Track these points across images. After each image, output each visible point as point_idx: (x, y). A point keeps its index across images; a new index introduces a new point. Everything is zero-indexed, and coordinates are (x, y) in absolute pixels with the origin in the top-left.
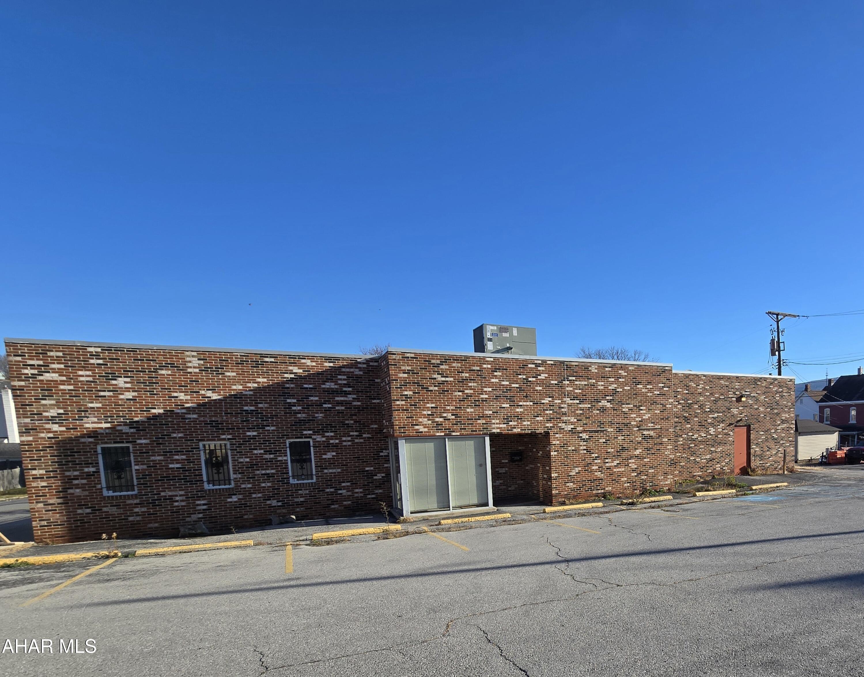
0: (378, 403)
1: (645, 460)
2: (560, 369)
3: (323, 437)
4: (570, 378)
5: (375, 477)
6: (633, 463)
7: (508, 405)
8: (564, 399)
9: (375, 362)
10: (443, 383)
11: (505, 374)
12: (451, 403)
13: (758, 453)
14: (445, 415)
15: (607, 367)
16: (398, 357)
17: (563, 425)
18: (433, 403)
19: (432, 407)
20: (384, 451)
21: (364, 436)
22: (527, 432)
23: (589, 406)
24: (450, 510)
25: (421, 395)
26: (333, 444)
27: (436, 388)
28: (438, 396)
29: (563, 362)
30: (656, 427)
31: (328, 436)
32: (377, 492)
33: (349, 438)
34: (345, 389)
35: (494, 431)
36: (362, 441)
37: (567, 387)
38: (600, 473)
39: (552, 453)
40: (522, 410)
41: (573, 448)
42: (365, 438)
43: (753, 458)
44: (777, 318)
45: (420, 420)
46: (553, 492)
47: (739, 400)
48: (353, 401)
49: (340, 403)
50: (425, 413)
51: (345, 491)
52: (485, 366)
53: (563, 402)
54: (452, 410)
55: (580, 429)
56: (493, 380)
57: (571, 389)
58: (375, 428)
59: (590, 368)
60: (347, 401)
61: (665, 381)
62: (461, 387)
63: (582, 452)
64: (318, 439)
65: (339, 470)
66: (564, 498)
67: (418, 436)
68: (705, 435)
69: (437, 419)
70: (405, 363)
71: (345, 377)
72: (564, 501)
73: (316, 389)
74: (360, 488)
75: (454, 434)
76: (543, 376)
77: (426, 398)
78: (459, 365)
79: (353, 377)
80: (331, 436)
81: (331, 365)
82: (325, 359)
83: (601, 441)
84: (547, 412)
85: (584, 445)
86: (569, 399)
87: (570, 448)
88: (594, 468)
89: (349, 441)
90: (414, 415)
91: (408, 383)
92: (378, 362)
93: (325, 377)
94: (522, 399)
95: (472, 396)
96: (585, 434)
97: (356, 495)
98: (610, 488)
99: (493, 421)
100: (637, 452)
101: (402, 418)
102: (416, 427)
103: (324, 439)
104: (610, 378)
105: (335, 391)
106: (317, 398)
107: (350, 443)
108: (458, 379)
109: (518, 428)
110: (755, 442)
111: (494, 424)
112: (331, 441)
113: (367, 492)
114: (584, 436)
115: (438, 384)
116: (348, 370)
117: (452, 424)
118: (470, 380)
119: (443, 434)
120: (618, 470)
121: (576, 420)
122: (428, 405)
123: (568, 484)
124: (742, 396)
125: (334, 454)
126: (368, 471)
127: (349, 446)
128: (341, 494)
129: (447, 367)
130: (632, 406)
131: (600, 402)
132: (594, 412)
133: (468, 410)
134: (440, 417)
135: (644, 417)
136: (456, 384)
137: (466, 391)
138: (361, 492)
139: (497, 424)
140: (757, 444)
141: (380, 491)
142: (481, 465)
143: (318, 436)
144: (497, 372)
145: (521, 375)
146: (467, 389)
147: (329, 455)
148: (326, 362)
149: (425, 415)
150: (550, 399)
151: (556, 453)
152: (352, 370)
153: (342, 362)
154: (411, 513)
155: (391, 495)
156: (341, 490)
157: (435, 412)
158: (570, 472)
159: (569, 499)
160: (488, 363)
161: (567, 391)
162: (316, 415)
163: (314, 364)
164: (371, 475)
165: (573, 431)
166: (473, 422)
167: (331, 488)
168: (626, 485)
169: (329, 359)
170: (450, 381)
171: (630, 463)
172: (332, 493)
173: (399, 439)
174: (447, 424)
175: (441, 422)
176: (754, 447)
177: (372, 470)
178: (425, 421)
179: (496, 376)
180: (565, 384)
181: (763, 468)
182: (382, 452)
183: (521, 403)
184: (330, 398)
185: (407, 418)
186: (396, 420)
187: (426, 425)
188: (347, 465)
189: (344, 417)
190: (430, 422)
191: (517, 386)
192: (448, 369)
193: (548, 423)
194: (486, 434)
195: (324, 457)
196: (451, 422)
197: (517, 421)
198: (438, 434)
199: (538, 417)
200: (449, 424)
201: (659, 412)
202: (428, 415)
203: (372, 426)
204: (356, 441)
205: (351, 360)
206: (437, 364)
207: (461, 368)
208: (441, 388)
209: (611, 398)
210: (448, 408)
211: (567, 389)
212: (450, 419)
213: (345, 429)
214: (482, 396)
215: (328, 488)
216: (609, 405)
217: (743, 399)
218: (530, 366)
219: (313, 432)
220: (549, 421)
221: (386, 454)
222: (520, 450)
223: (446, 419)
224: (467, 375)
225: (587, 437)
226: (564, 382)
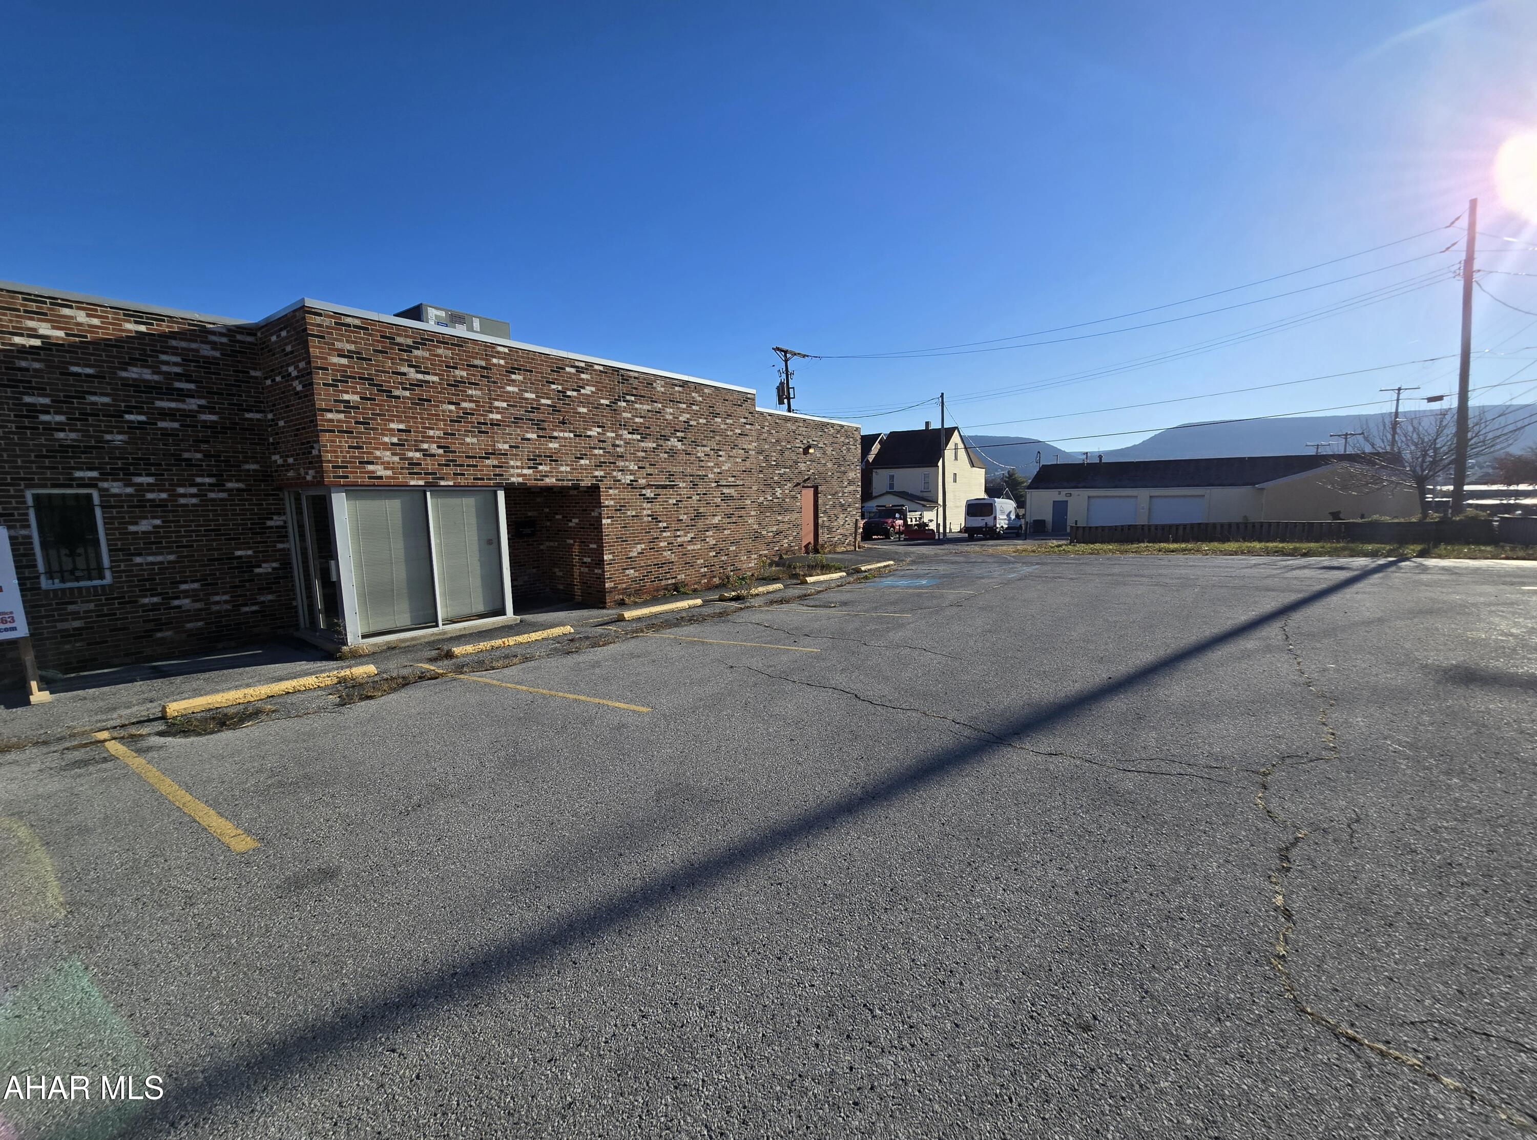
0: (258, 420)
1: (726, 532)
2: (613, 381)
3: (126, 485)
4: (628, 398)
5: (257, 570)
6: (712, 536)
7: (534, 436)
8: (620, 432)
9: (249, 334)
10: (420, 384)
11: (530, 379)
12: (435, 424)
13: (827, 524)
14: (425, 446)
15: (676, 386)
16: (327, 322)
17: (619, 475)
18: (402, 422)
19: (399, 430)
20: (275, 517)
21: (230, 485)
22: (565, 483)
23: (654, 445)
24: (437, 626)
25: (377, 405)
26: (153, 500)
27: (407, 393)
28: (410, 408)
29: (616, 370)
30: (738, 483)
31: (141, 484)
32: (263, 599)
33: (194, 490)
34: (178, 385)
35: (513, 479)
36: (223, 495)
37: (624, 412)
38: (669, 552)
39: (604, 521)
40: (556, 445)
41: (634, 513)
42: (232, 490)
43: (820, 531)
44: (785, 356)
45: (378, 453)
46: (607, 585)
47: (806, 451)
48: (198, 412)
49: (169, 415)
50: (386, 439)
51: (187, 601)
52: (495, 361)
53: (619, 437)
54: (439, 438)
55: (642, 482)
56: (509, 389)
57: (629, 415)
58: (254, 470)
59: (654, 384)
60: (185, 410)
61: (747, 415)
62: (453, 395)
63: (646, 519)
64: (115, 491)
65: (172, 557)
66: (622, 594)
67: (374, 485)
68: (771, 498)
69: (410, 454)
70: (342, 335)
71: (177, 359)
72: (623, 600)
73: (104, 378)
74: (224, 593)
75: (442, 483)
76: (588, 390)
77: (388, 411)
78: (449, 353)
79: (198, 362)
80: (148, 484)
81: (143, 328)
82: (125, 315)
83: (671, 501)
84: (596, 452)
85: (648, 509)
86: (626, 432)
87: (629, 513)
88: (662, 544)
89: (193, 496)
90: (364, 443)
91: (350, 377)
92: (255, 335)
93: (127, 353)
94: (557, 426)
95: (473, 414)
96: (649, 491)
97: (215, 608)
98: (683, 576)
99: (512, 463)
100: (716, 520)
101: (340, 447)
102: (370, 467)
103: (129, 490)
104: (681, 403)
105: (154, 388)
106: (106, 400)
107: (194, 501)
108: (447, 380)
109: (552, 476)
110: (823, 509)
111: (513, 467)
112: (150, 496)
113: (241, 601)
114: (649, 493)
115: (410, 384)
116: (184, 344)
117: (439, 465)
118: (469, 383)
119: (421, 483)
120: (692, 547)
121: (636, 468)
122: (393, 426)
123: (627, 572)
124: (809, 447)
125: (158, 522)
126: (240, 557)
127: (194, 505)
128: (179, 607)
129: (427, 354)
130: (709, 449)
131: (669, 440)
132: (661, 455)
133: (468, 440)
134: (416, 450)
135: (723, 468)
136: (445, 389)
137: (464, 405)
138: (226, 602)
139: (517, 467)
140: (825, 512)
141: (270, 597)
142: (490, 542)
143: (115, 484)
144: (515, 373)
145: (554, 383)
146: (465, 401)
147: (144, 526)
148: (129, 322)
149: (386, 444)
150: (600, 430)
151: (609, 521)
152: (194, 346)
153: (168, 327)
154: (364, 637)
155: (294, 604)
156: (178, 598)
157: (406, 440)
158: (629, 551)
159: (630, 595)
160: (499, 355)
161: (624, 418)
162: (108, 437)
163: (96, 322)
164: (249, 565)
165: (632, 485)
166: (477, 462)
167: (152, 596)
168: (702, 570)
169: (137, 316)
170: (433, 382)
171: (707, 537)
172: (155, 607)
173: (332, 489)
174: (429, 465)
175: (418, 459)
176: (822, 515)
177: (249, 556)
178: (387, 455)
179: (514, 381)
180: (620, 407)
181: (831, 543)
182: (272, 519)
183: (556, 434)
184: (143, 402)
185: (350, 447)
186: (327, 452)
187: (388, 463)
188: (192, 546)
189: (179, 445)
190: (396, 459)
191: (549, 402)
192: (428, 359)
193: (597, 470)
194: (499, 486)
195: (132, 528)
196: (437, 460)
197: (551, 464)
198: (412, 483)
199: (582, 458)
200: (433, 465)
201: (740, 460)
202: (393, 444)
203: (247, 467)
204: (212, 495)
205: (190, 325)
206: (407, 346)
207: (452, 358)
208: (417, 395)
209: (682, 434)
210: (431, 433)
211: (625, 415)
212: (434, 455)
213: (184, 470)
214: (491, 416)
215: (146, 596)
216: (679, 445)
217: (811, 451)
218: (568, 369)
219: (101, 474)
220: (599, 466)
221: (281, 523)
222: (530, 517)
223: (427, 454)
224: (464, 374)
225: (652, 495)
226: (619, 403)
